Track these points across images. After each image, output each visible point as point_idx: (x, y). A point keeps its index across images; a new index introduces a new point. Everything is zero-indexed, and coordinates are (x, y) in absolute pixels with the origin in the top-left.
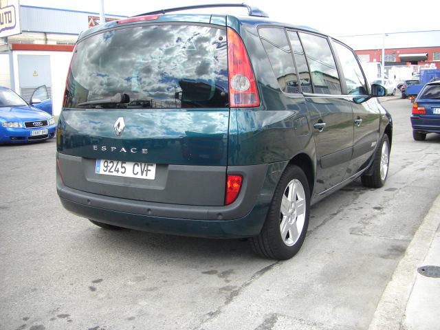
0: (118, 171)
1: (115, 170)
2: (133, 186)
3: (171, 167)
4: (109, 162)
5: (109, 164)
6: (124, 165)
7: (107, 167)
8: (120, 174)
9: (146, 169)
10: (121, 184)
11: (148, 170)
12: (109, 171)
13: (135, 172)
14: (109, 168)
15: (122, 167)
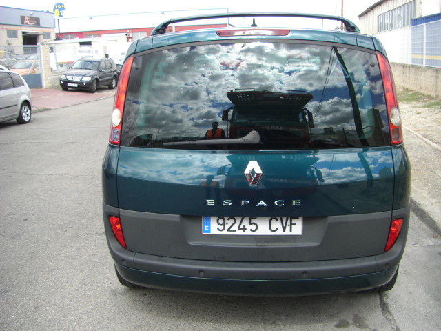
0: (244, 229)
1: (239, 228)
2: (271, 245)
3: (331, 219)
4: (226, 218)
5: (227, 222)
6: (253, 221)
7: (224, 224)
8: (248, 232)
9: (289, 223)
10: (253, 245)
11: (291, 224)
12: (229, 230)
13: (273, 228)
14: (227, 227)
15: (251, 224)
